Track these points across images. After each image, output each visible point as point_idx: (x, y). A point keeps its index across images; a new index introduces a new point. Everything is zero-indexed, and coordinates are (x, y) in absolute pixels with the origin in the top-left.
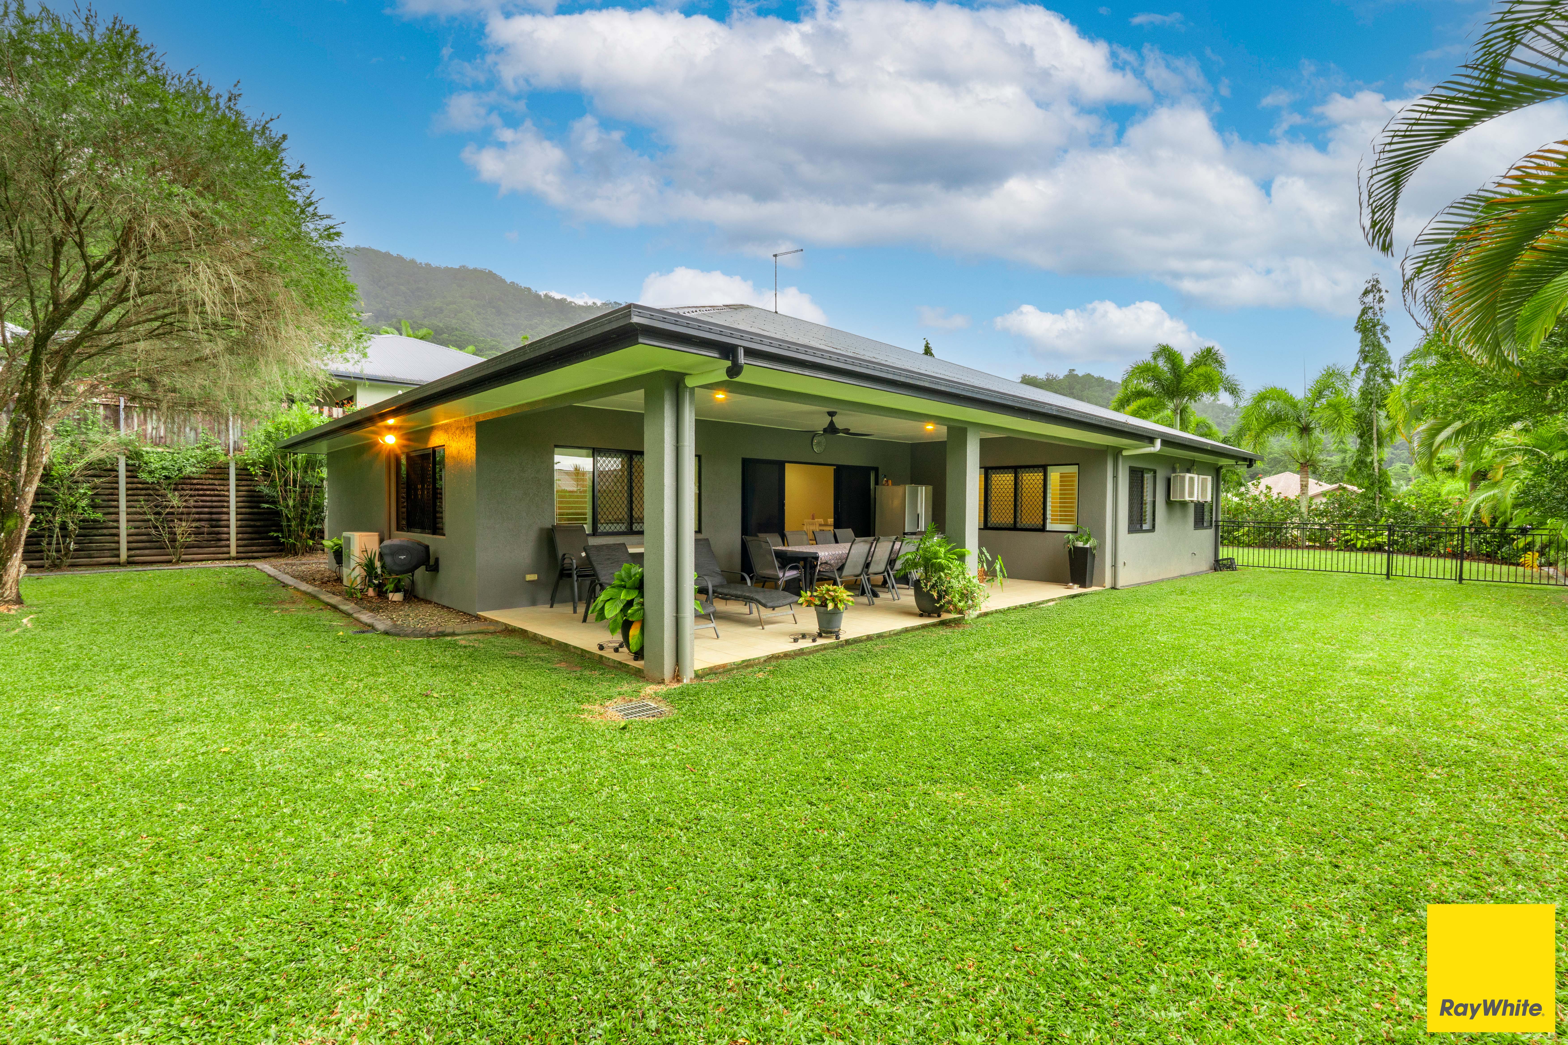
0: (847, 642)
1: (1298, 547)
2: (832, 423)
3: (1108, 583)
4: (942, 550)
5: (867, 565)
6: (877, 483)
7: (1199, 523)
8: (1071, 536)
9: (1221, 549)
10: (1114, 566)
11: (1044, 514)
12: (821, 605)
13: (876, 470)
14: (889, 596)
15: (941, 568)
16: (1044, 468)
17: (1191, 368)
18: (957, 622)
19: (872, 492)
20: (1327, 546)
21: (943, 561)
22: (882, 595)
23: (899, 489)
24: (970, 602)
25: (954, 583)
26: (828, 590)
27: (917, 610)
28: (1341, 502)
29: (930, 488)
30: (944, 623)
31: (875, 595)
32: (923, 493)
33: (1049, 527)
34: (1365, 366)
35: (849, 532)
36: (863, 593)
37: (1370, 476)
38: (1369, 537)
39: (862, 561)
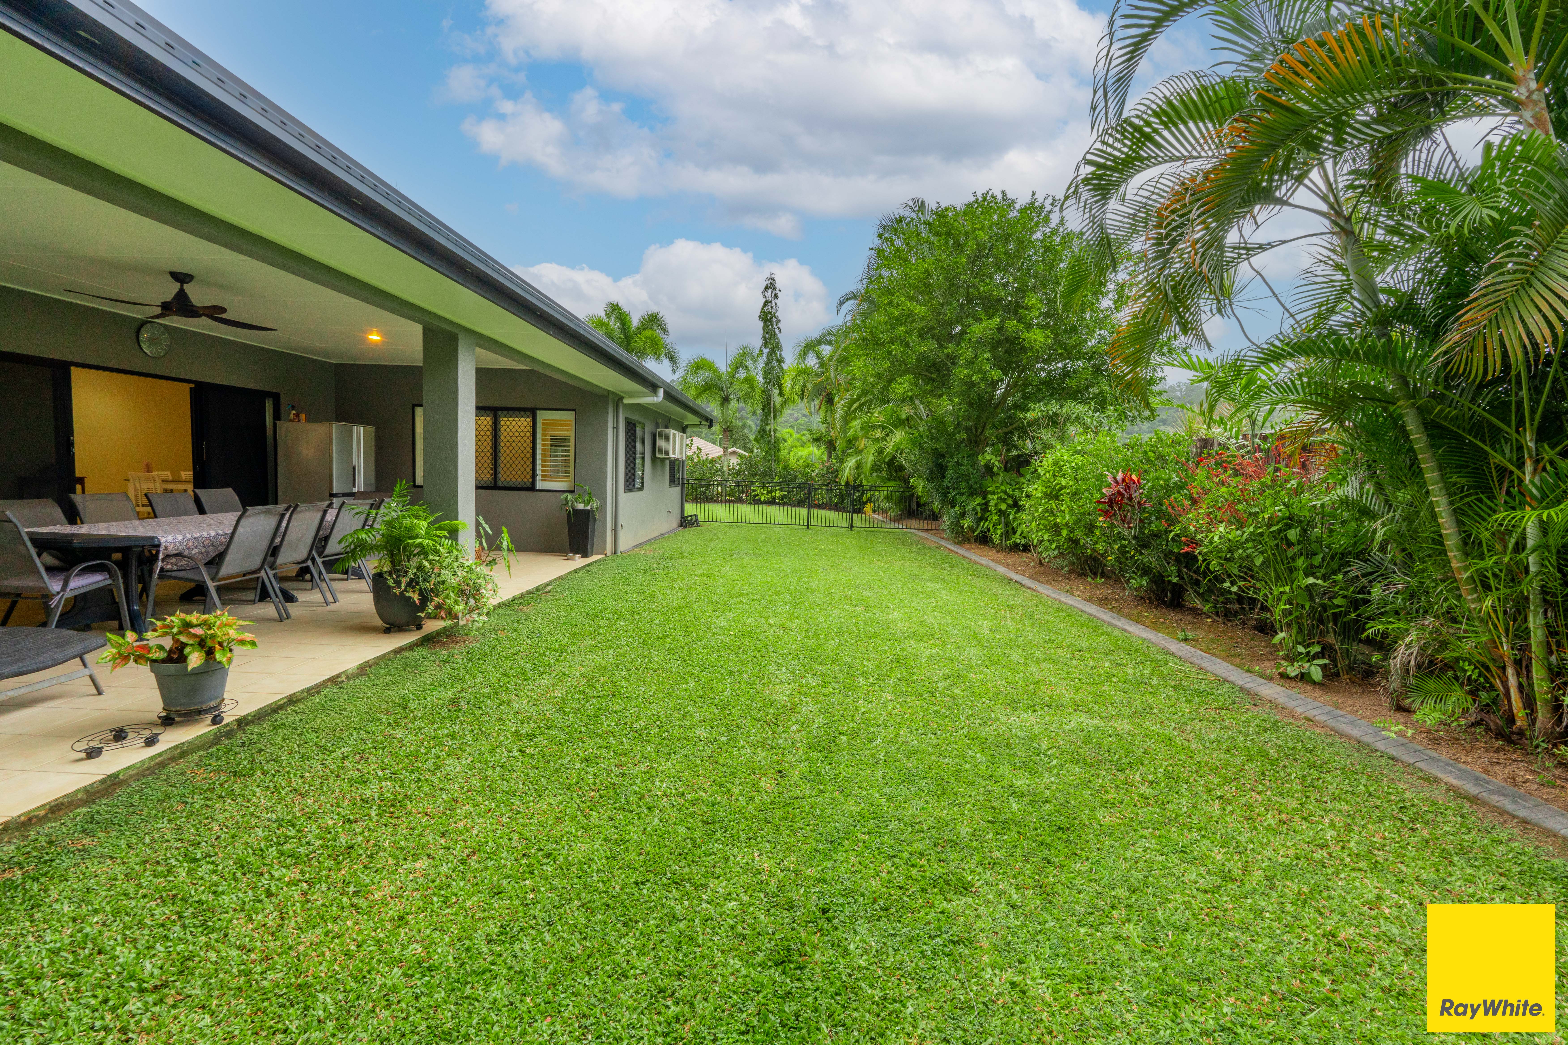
0: (242, 722)
1: (721, 502)
2: (181, 296)
3: (609, 550)
4: (423, 524)
5: (274, 551)
6: (277, 416)
7: (673, 481)
8: (570, 497)
9: (686, 505)
10: (615, 530)
11: (534, 469)
12: (168, 660)
13: (276, 398)
14: (315, 596)
15: (424, 552)
16: (532, 412)
17: (639, 330)
18: (449, 636)
19: (269, 433)
20: (740, 501)
21: (426, 542)
22: (302, 597)
23: (317, 430)
24: (472, 602)
25: (446, 574)
26: (187, 625)
27: (379, 622)
28: (749, 464)
29: (372, 429)
30: (429, 640)
31: (289, 598)
32: (360, 435)
33: (540, 485)
34: (766, 351)
35: (229, 494)
36: (264, 596)
37: (769, 442)
38: (768, 492)
39: (263, 545)
